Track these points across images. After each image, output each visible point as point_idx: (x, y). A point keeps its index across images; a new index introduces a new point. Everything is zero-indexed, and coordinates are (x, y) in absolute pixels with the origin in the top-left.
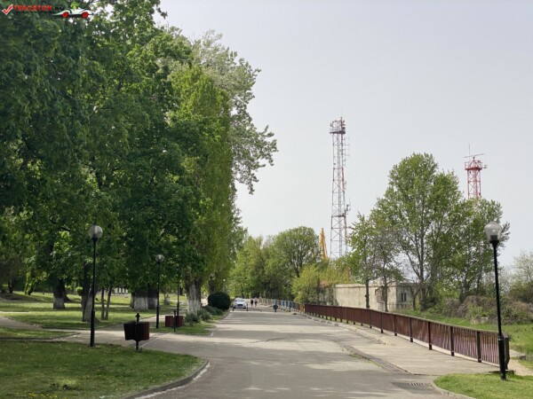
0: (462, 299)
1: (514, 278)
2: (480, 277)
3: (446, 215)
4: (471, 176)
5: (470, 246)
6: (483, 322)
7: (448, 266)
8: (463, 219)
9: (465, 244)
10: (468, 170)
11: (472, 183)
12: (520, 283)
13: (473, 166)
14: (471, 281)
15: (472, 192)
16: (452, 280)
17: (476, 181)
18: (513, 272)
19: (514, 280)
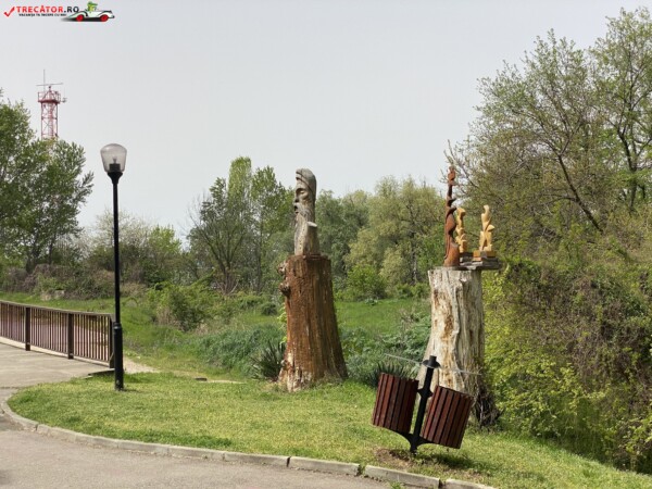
0: (29, 268)
1: (95, 242)
2: (54, 241)
3: (12, 159)
4: (45, 111)
5: (42, 201)
6: (57, 297)
7: (12, 226)
8: (34, 165)
9: (36, 198)
10: (42, 102)
11: (47, 120)
12: (101, 248)
13: (48, 97)
14: (41, 246)
15: (46, 131)
16: (16, 244)
17: (52, 118)
18: (94, 234)
19: (96, 245)
